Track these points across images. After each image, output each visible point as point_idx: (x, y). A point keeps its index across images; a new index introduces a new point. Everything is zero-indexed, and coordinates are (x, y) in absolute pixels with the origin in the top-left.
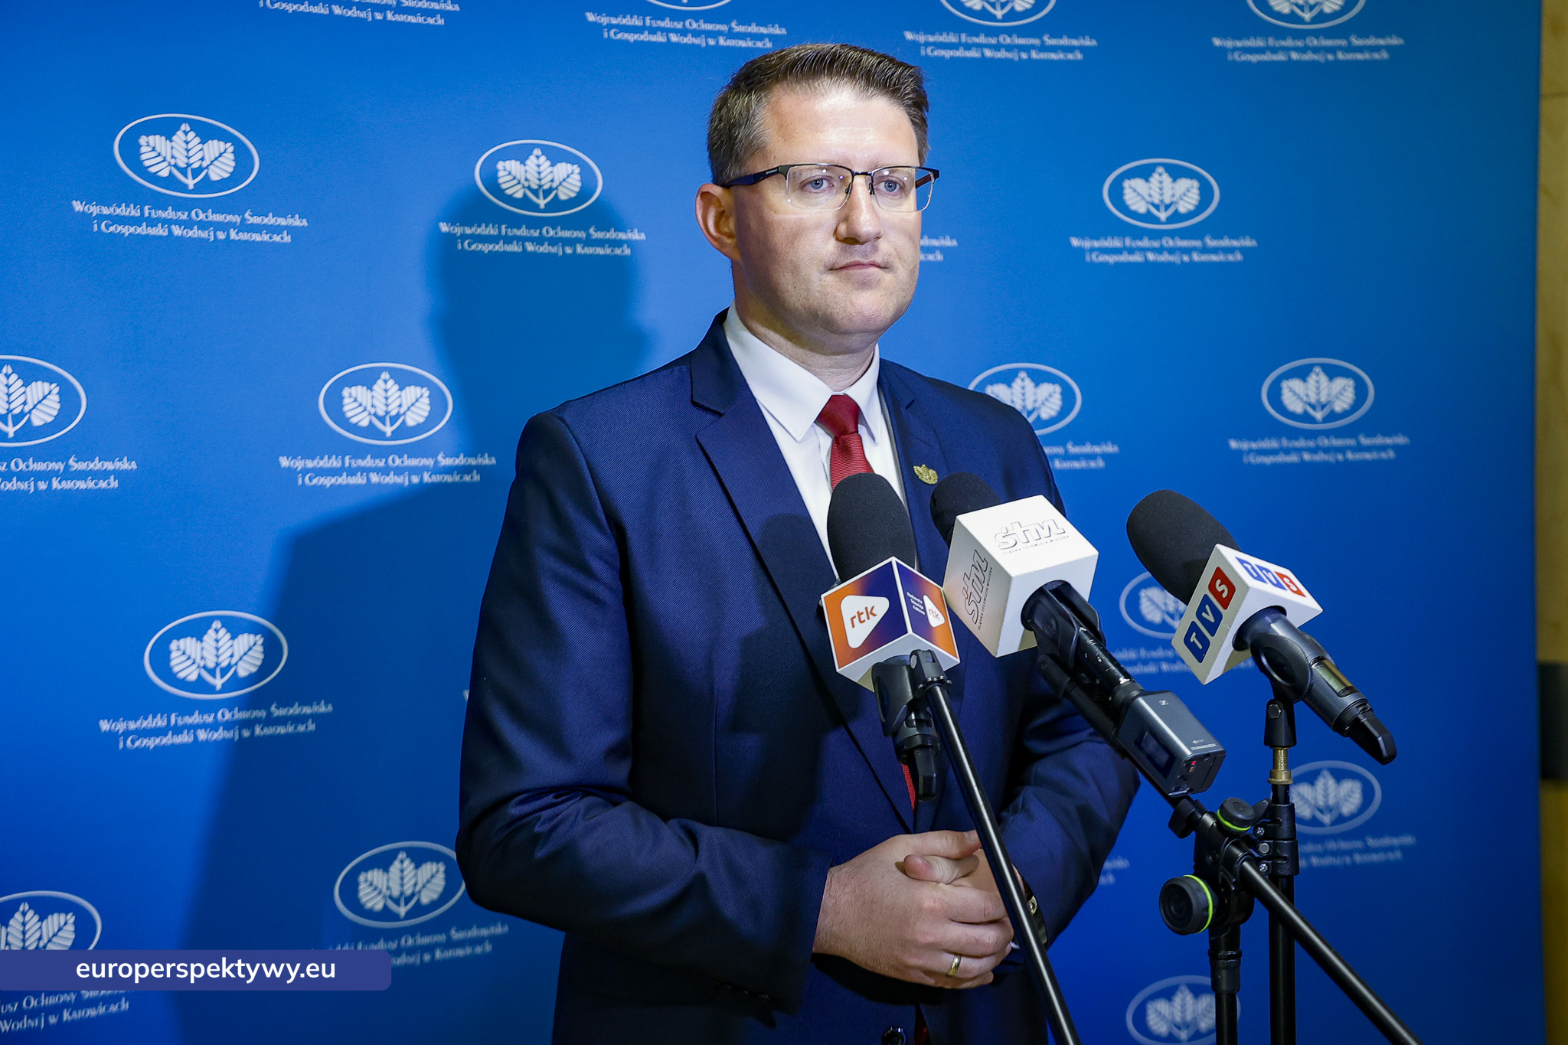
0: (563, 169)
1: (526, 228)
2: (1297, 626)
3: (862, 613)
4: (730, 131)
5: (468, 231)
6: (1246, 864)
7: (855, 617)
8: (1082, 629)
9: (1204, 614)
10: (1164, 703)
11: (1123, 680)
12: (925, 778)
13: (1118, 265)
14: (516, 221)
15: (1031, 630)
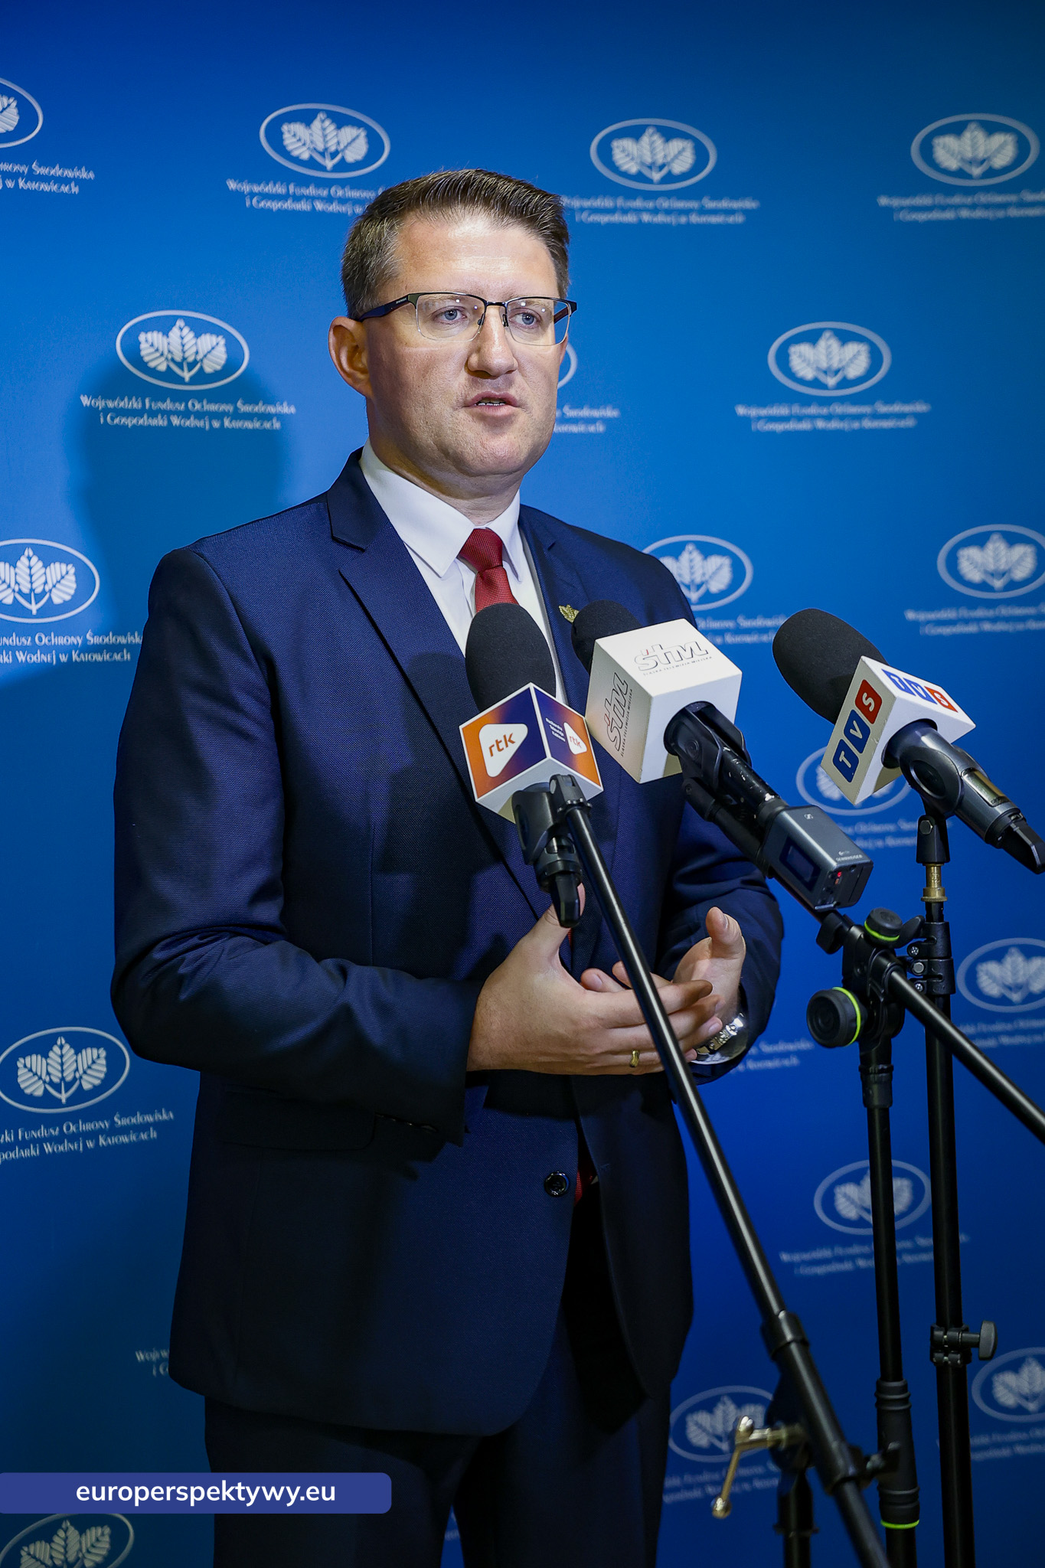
0: (207, 341)
1: (171, 401)
2: (950, 741)
3: (501, 741)
4: (362, 260)
5: (111, 404)
6: (895, 974)
7: (493, 746)
8: (726, 748)
9: (852, 731)
10: (809, 817)
11: (768, 797)
12: (567, 904)
13: (787, 434)
14: (160, 394)
15: (675, 754)
